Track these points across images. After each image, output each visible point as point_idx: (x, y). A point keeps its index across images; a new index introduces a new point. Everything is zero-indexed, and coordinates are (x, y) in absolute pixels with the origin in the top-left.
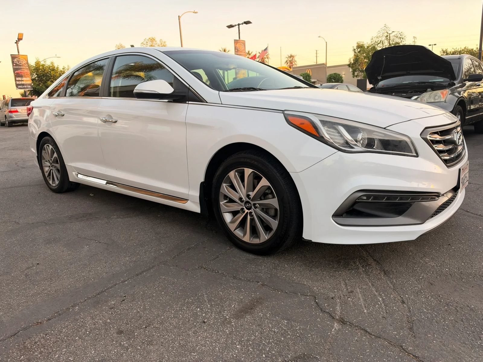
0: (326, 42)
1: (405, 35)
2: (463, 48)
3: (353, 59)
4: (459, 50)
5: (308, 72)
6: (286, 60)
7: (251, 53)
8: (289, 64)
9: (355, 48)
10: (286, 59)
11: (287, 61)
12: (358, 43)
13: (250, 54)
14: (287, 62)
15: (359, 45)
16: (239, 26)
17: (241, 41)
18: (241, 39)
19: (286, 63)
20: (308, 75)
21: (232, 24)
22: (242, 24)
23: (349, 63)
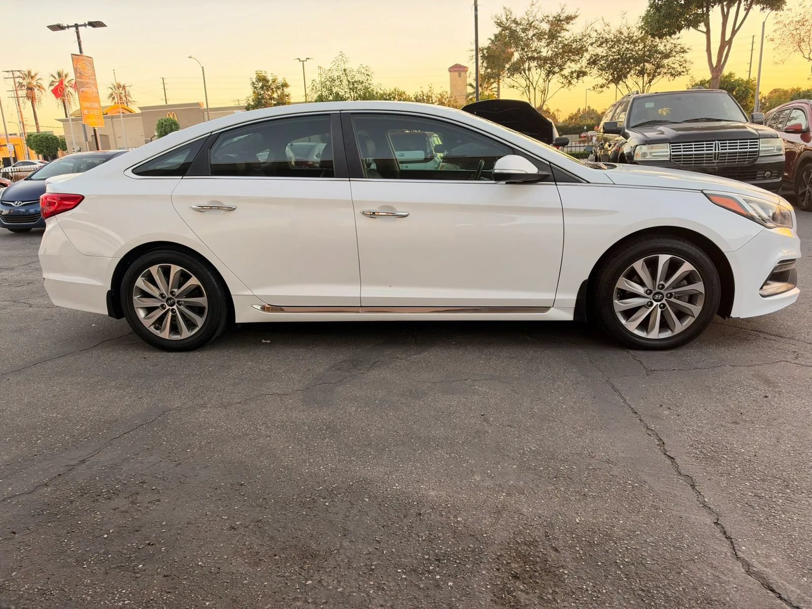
0: (203, 68)
1: (372, 71)
2: (392, 90)
3: (253, 99)
4: (388, 92)
5: (171, 117)
6: (110, 93)
7: (36, 75)
8: (116, 100)
9: (254, 81)
10: (110, 91)
11: (111, 95)
12: (258, 72)
13: (32, 77)
14: (113, 97)
15: (259, 76)
16: (77, 29)
17: (85, 58)
18: (85, 53)
19: (111, 99)
20: (174, 123)
21: (61, 23)
22: (85, 25)
23: (246, 105)
